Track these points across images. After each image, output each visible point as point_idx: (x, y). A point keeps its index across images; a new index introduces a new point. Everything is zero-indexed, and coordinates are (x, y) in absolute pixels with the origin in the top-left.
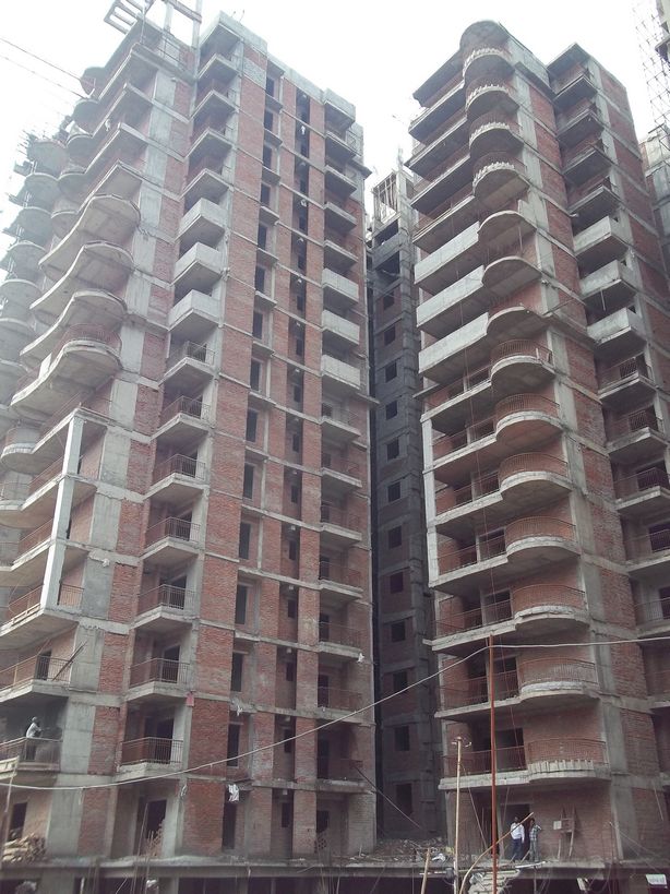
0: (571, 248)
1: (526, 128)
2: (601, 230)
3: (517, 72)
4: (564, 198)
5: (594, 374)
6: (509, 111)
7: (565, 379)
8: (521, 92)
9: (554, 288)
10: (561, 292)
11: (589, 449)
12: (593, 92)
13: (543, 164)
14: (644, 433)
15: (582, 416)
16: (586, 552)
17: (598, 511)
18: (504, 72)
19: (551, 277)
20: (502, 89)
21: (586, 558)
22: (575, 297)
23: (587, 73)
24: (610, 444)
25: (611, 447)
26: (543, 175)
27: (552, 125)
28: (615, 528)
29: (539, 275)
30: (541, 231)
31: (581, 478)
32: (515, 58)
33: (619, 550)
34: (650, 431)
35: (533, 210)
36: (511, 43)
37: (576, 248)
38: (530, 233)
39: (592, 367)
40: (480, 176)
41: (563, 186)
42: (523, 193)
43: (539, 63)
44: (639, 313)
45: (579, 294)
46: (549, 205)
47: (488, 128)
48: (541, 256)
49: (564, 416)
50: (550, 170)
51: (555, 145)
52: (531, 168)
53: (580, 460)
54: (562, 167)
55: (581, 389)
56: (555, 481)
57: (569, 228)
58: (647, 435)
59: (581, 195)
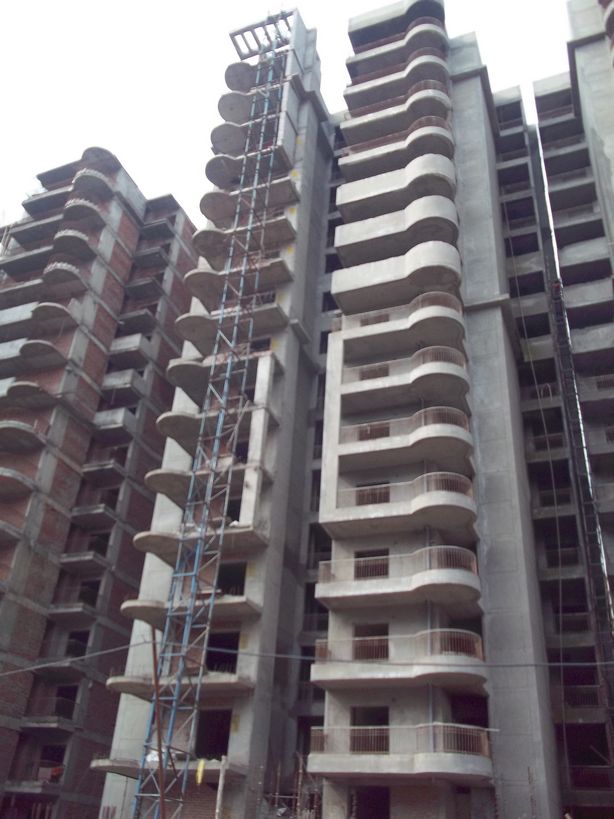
0: (108, 348)
1: (105, 244)
2: (133, 342)
3: (116, 197)
4: (119, 307)
5: (86, 450)
6: (95, 226)
7: (56, 451)
8: (114, 214)
9: (76, 375)
10: (81, 380)
11: (53, 510)
12: (171, 235)
13: (109, 275)
14: (99, 508)
15: (58, 482)
16: (12, 591)
17: (40, 561)
18: (104, 195)
19: (76, 365)
20: (95, 208)
21: (11, 597)
22: (95, 387)
23: (173, 220)
24: (76, 509)
25: (76, 512)
26: (105, 284)
27: (133, 247)
28: (52, 576)
29: (66, 362)
30: (83, 328)
31: (35, 531)
32: (120, 186)
33: (48, 595)
34: (105, 508)
35: (83, 310)
36: (121, 174)
37: (112, 348)
38: (72, 327)
39: (87, 445)
40: (50, 268)
41: (122, 296)
42: (79, 294)
43: (141, 196)
44: (137, 415)
45: (100, 385)
46: (101, 310)
47: (70, 233)
48: (75, 347)
49: (40, 479)
50: (114, 281)
51: (128, 263)
52: (97, 275)
53: (40, 517)
54: (126, 282)
55: (67, 460)
56: (7, 530)
57: (113, 331)
58: (100, 511)
59: (135, 309)
